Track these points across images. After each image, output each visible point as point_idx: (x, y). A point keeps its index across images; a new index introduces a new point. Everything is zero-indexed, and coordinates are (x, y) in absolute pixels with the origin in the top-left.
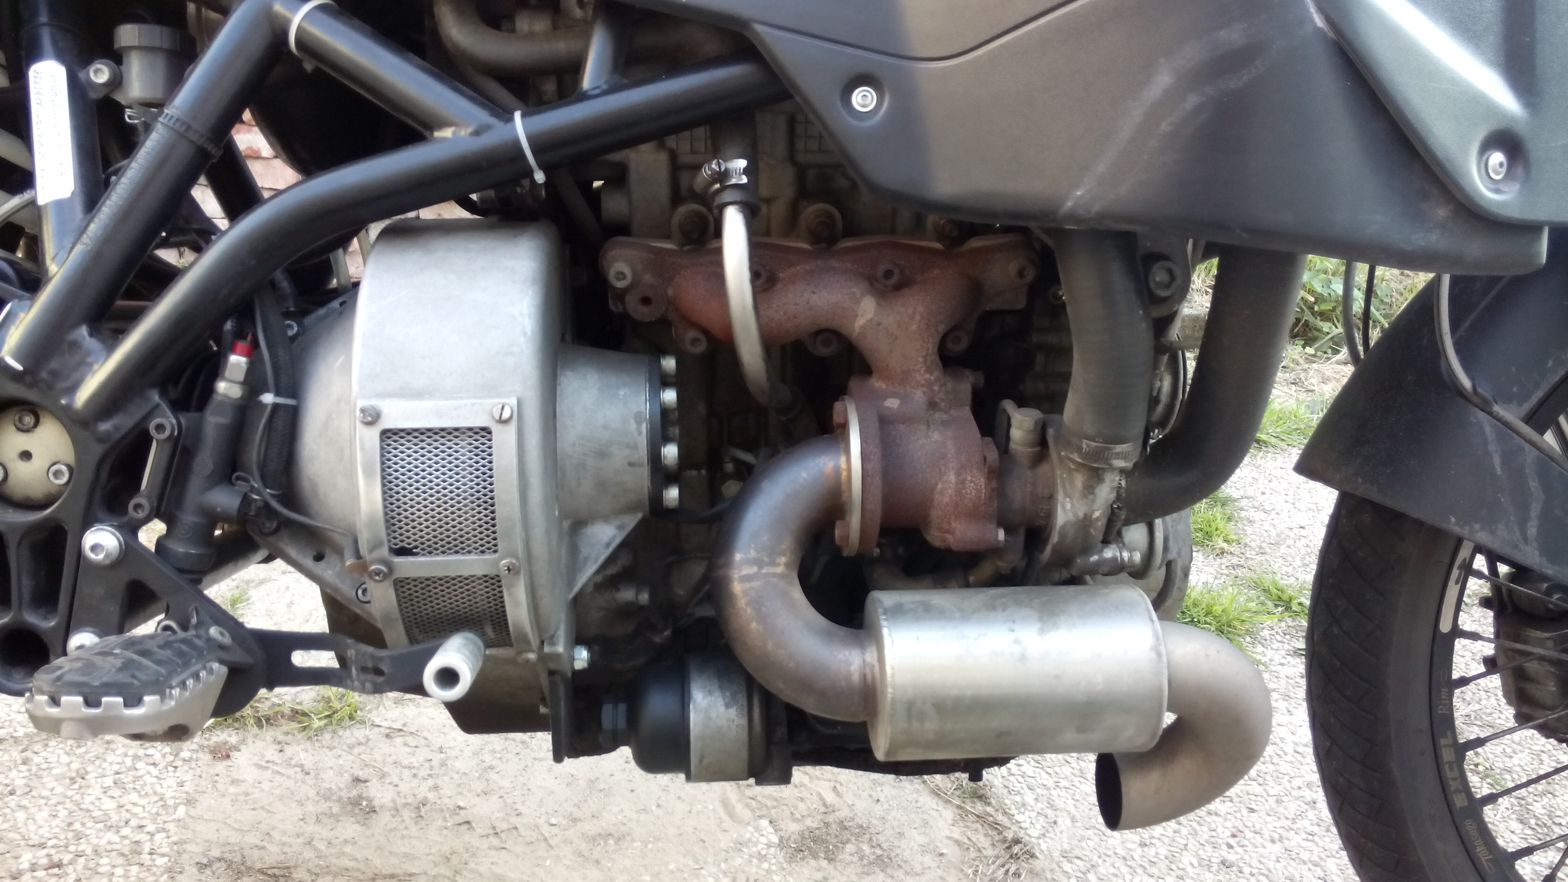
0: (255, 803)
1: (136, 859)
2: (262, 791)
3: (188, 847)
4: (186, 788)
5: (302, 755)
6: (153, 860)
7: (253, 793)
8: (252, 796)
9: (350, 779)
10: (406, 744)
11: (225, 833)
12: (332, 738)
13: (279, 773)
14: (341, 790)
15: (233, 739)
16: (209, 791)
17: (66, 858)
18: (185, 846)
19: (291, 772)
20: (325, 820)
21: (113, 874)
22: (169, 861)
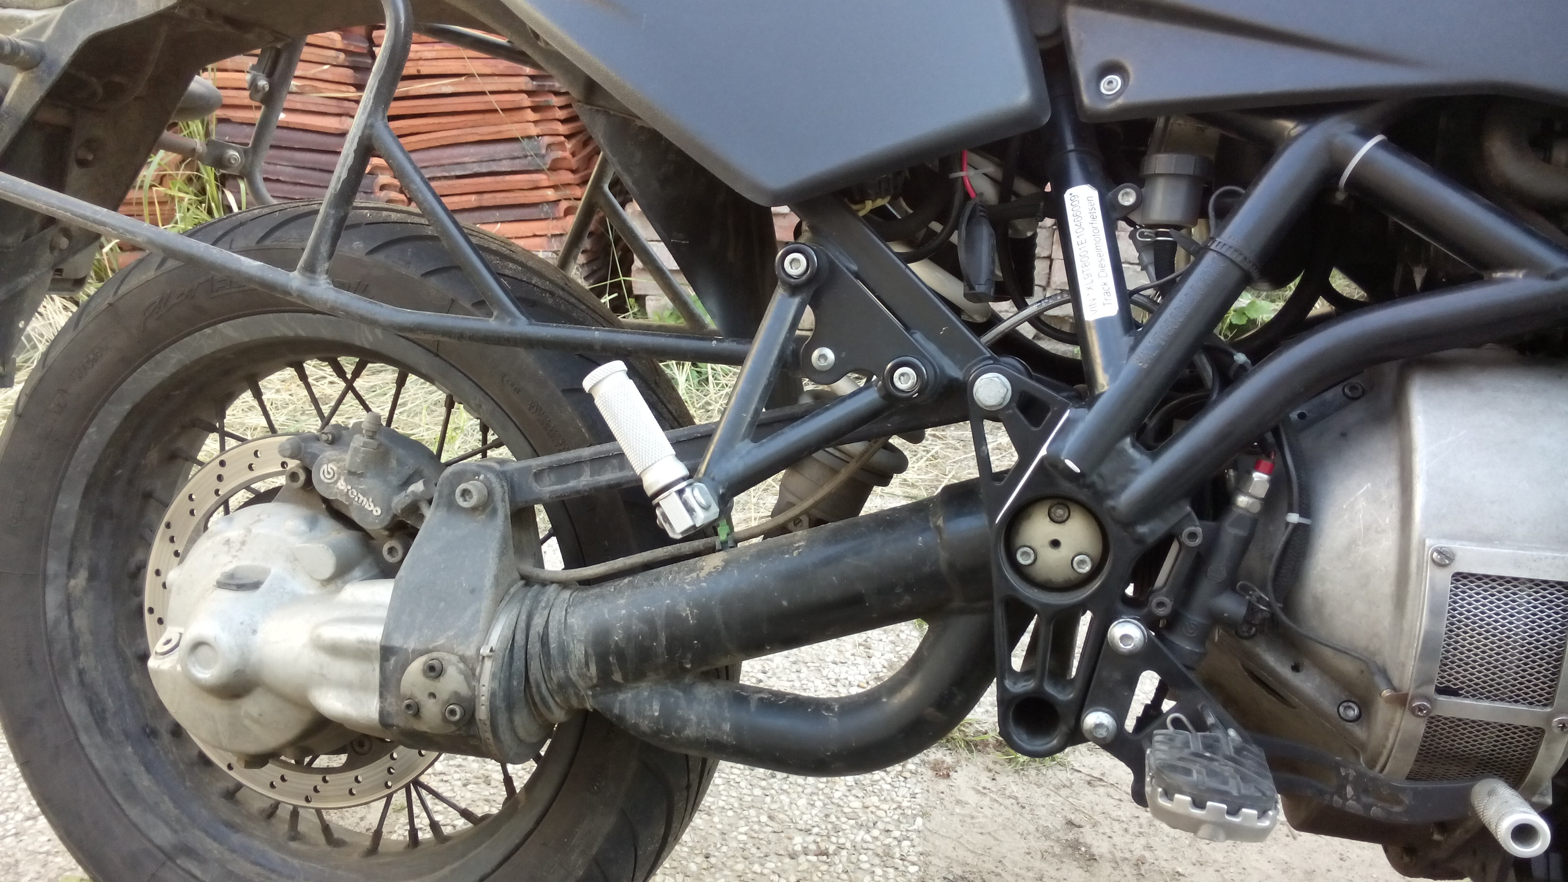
0: (981, 828)
1: (890, 862)
2: (986, 817)
3: (934, 860)
4: (918, 801)
5: (1014, 788)
6: (906, 867)
7: (977, 817)
8: (977, 820)
9: (1064, 822)
10: (1109, 796)
11: (961, 853)
12: (1037, 774)
13: (997, 801)
14: (1059, 831)
15: (949, 760)
16: (938, 807)
17: (832, 849)
18: (930, 858)
19: (1008, 802)
20: (1049, 858)
21: (874, 872)
22: (920, 870)
